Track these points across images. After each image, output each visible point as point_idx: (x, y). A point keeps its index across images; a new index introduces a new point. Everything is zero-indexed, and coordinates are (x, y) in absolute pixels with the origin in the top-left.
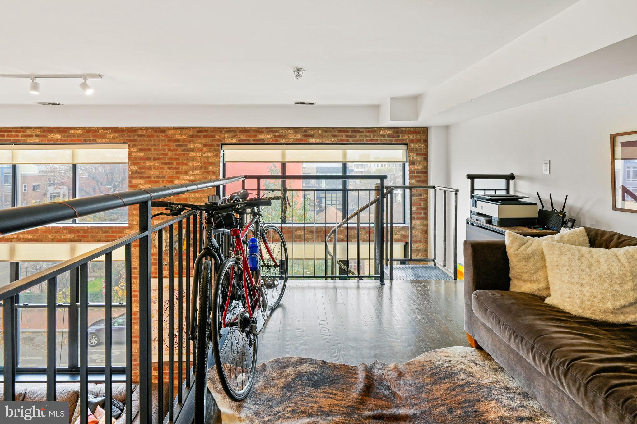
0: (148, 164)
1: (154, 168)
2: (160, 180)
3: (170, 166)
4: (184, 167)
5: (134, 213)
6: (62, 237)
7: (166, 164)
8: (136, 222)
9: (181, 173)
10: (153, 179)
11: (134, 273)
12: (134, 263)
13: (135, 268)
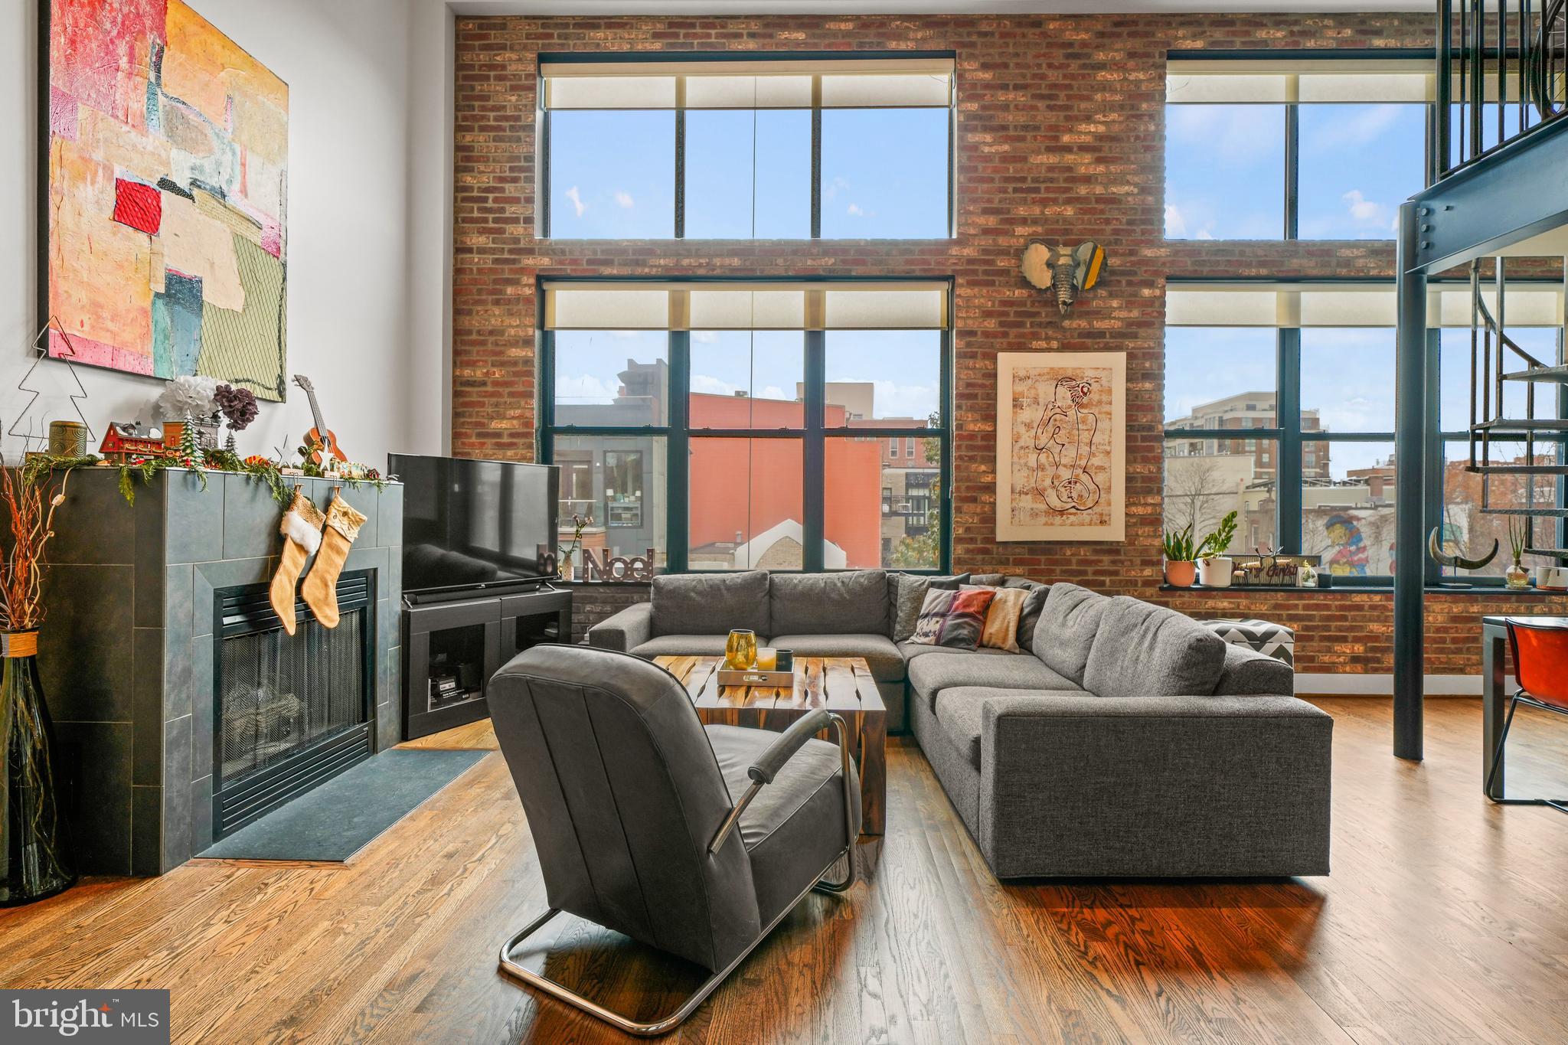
0: (1002, 97)
1: (1016, 106)
2: (1029, 135)
3: (1053, 103)
4: (1083, 105)
5: (971, 208)
6: (809, 262)
7: (1042, 97)
8: (974, 229)
9: (1076, 119)
10: (1012, 133)
11: (968, 344)
12: (970, 322)
13: (972, 333)
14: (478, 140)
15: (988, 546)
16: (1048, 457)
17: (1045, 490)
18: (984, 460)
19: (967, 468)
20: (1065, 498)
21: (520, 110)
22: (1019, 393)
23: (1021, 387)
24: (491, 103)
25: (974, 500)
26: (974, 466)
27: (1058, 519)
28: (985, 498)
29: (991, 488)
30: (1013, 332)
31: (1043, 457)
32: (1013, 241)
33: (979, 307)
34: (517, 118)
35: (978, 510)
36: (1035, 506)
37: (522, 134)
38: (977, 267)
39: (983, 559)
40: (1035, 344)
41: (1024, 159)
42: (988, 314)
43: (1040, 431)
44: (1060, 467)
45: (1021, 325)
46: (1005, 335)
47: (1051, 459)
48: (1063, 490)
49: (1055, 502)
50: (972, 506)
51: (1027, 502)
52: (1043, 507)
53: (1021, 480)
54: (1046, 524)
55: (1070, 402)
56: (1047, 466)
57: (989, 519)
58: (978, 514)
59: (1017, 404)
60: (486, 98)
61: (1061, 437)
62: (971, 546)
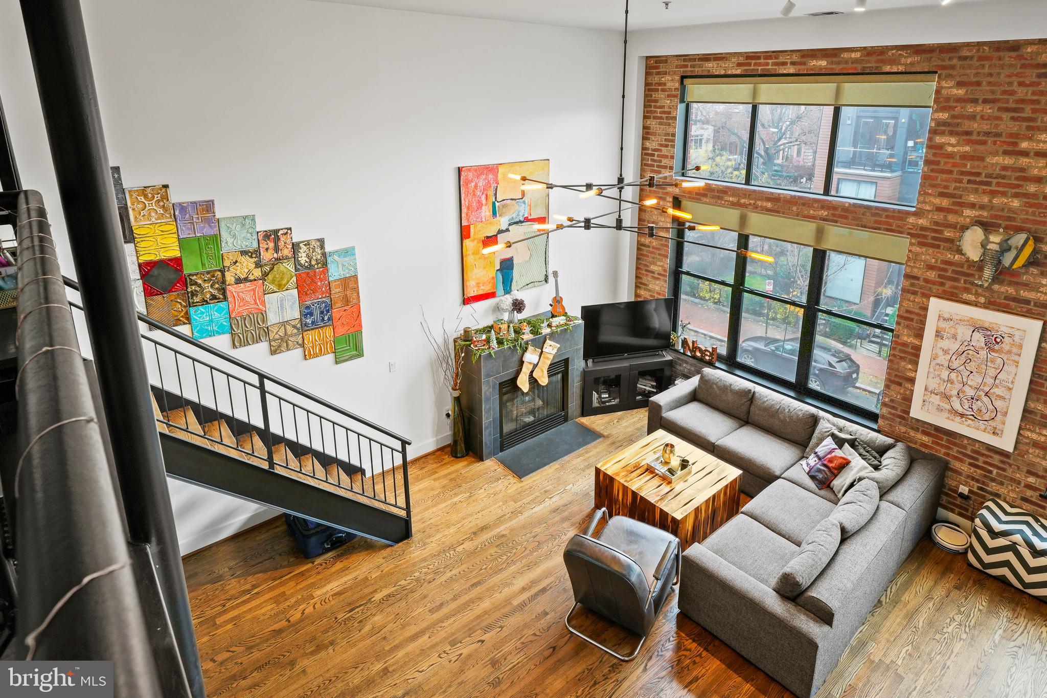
0: (970, 109)
1: (982, 118)
2: (990, 140)
3: (1018, 115)
5: (930, 191)
6: (812, 212)
7: (1008, 110)
8: (930, 206)
9: (1037, 129)
10: (974, 137)
11: (912, 285)
12: (916, 270)
13: (916, 278)
14: (652, 123)
15: (904, 415)
16: (957, 376)
17: (951, 396)
18: (911, 362)
19: (898, 363)
20: (966, 407)
21: (671, 108)
22: (942, 328)
23: (943, 325)
24: (659, 104)
25: (900, 384)
26: (903, 363)
27: (958, 419)
28: (909, 386)
29: (912, 381)
30: (949, 284)
31: (953, 376)
32: (961, 220)
33: (924, 261)
34: (669, 113)
35: (902, 391)
36: (941, 404)
37: (671, 121)
38: (928, 234)
39: (900, 422)
40: (965, 296)
41: (982, 159)
42: (931, 267)
43: (954, 357)
44: (966, 386)
45: (956, 280)
46: (942, 284)
47: (960, 378)
48: (966, 401)
49: (957, 406)
50: (897, 388)
51: (936, 400)
52: (948, 407)
53: (933, 384)
54: (948, 418)
55: (984, 346)
56: (956, 382)
57: (908, 400)
58: (901, 394)
59: (939, 334)
60: (656, 101)
61: (972, 366)
62: (893, 411)
